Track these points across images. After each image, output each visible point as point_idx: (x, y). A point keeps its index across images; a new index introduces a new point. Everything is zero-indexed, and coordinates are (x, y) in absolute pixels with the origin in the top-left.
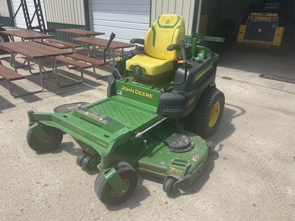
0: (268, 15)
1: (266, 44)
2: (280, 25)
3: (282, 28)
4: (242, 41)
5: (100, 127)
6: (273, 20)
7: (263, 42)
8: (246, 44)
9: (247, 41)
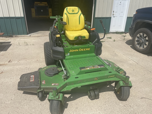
0: (43, 3)
1: (46, 17)
2: (50, 8)
3: (51, 9)
4: (35, 17)
5: (101, 71)
6: (46, 5)
7: (45, 16)
8: (37, 18)
9: (37, 16)
